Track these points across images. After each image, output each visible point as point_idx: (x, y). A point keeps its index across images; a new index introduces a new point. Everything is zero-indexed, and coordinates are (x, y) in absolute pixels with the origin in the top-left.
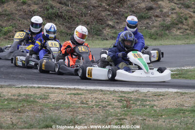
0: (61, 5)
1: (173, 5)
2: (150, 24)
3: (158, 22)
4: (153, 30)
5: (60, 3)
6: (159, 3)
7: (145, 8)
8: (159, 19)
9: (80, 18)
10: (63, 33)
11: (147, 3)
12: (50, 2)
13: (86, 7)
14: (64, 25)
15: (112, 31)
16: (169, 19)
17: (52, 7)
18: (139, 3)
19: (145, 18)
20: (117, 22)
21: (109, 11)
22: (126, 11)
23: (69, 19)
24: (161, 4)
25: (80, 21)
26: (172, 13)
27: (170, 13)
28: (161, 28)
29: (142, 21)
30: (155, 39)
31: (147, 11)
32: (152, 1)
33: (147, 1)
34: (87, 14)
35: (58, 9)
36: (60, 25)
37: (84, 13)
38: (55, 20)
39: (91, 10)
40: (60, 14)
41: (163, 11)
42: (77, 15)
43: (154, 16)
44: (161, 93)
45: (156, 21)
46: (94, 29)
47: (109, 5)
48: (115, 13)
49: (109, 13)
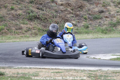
0: (38, 10)
1: (118, 9)
2: (102, 23)
3: (107, 21)
4: (104, 27)
5: (38, 9)
6: (108, 7)
7: (98, 11)
8: (108, 19)
9: (52, 19)
10: (40, 30)
11: (99, 8)
12: (31, 8)
13: (56, 12)
14: (41, 24)
15: (75, 28)
16: (115, 19)
17: (32, 12)
18: (93, 8)
19: (98, 18)
20: (78, 22)
21: (72, 14)
22: (85, 13)
23: (44, 20)
24: (109, 9)
25: (52, 22)
26: (117, 15)
27: (116, 15)
28: (110, 26)
29: (96, 21)
30: (106, 33)
31: (99, 14)
32: (103, 6)
33: (99, 7)
34: (57, 16)
35: (37, 13)
36: (38, 24)
37: (55, 16)
38: (34, 21)
39: (60, 13)
40: (38, 16)
41: (110, 14)
42: (50, 17)
43: (104, 17)
44: (118, 71)
45: (106, 20)
46: (62, 27)
47: (72, 10)
48: (77, 15)
49: (73, 15)
